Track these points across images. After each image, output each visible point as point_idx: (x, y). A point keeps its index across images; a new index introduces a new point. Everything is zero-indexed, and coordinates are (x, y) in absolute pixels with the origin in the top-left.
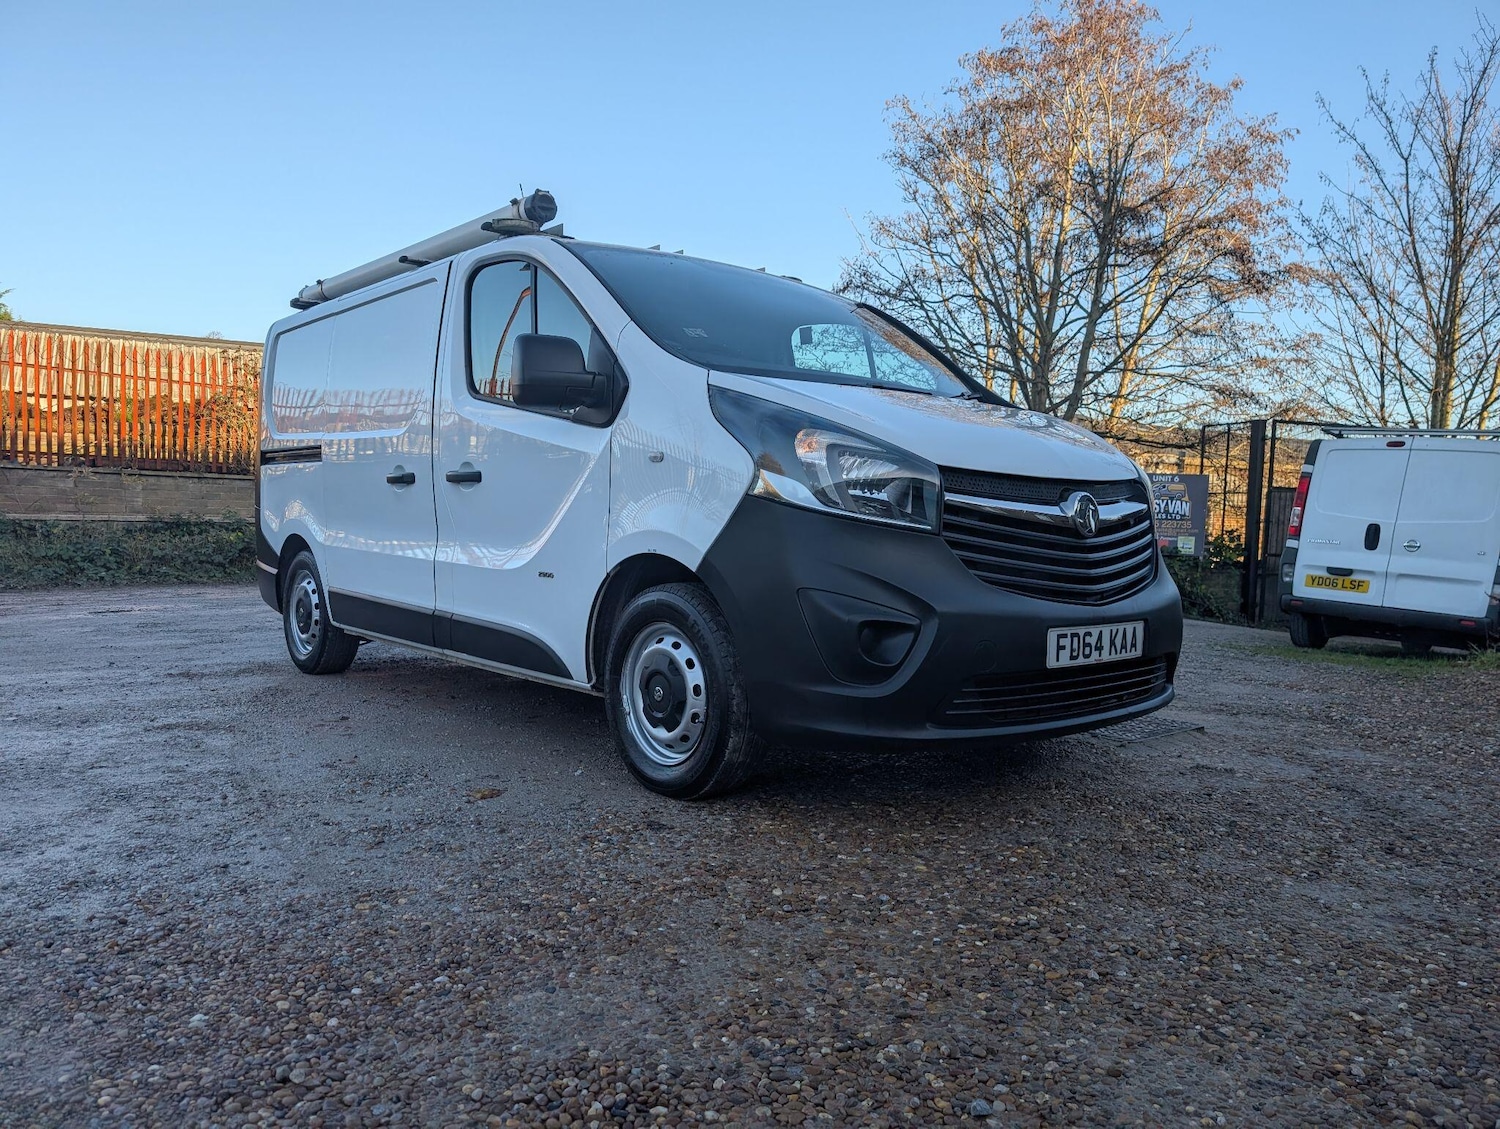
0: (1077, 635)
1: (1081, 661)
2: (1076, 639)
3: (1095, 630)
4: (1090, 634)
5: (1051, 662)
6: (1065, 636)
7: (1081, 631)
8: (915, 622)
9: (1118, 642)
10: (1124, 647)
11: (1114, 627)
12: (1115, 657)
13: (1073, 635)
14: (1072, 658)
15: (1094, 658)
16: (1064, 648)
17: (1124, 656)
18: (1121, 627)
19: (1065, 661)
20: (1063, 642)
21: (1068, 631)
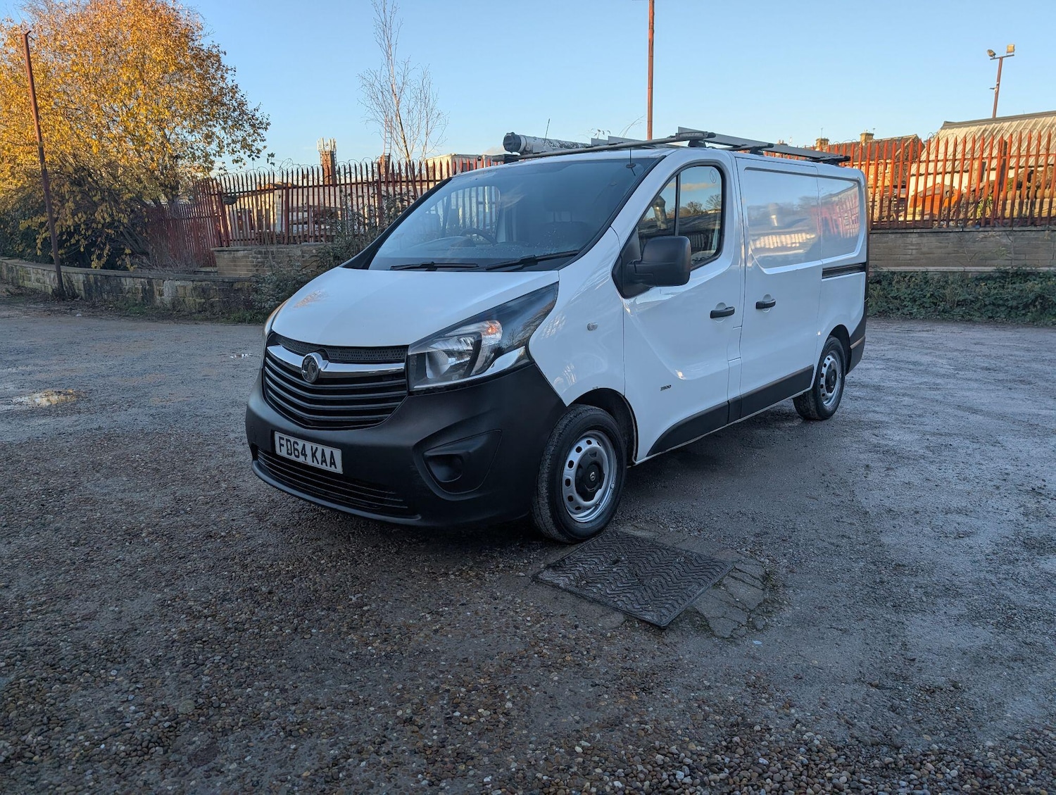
0: (290, 441)
1: (293, 457)
2: (289, 443)
3: (301, 443)
4: (295, 443)
6: (283, 439)
7: (293, 440)
9: (318, 456)
10: (324, 461)
11: (314, 446)
12: (315, 464)
13: (286, 441)
14: (288, 454)
15: (301, 459)
16: (283, 445)
17: (324, 467)
18: (320, 448)
19: (284, 453)
20: (282, 442)
21: (286, 437)
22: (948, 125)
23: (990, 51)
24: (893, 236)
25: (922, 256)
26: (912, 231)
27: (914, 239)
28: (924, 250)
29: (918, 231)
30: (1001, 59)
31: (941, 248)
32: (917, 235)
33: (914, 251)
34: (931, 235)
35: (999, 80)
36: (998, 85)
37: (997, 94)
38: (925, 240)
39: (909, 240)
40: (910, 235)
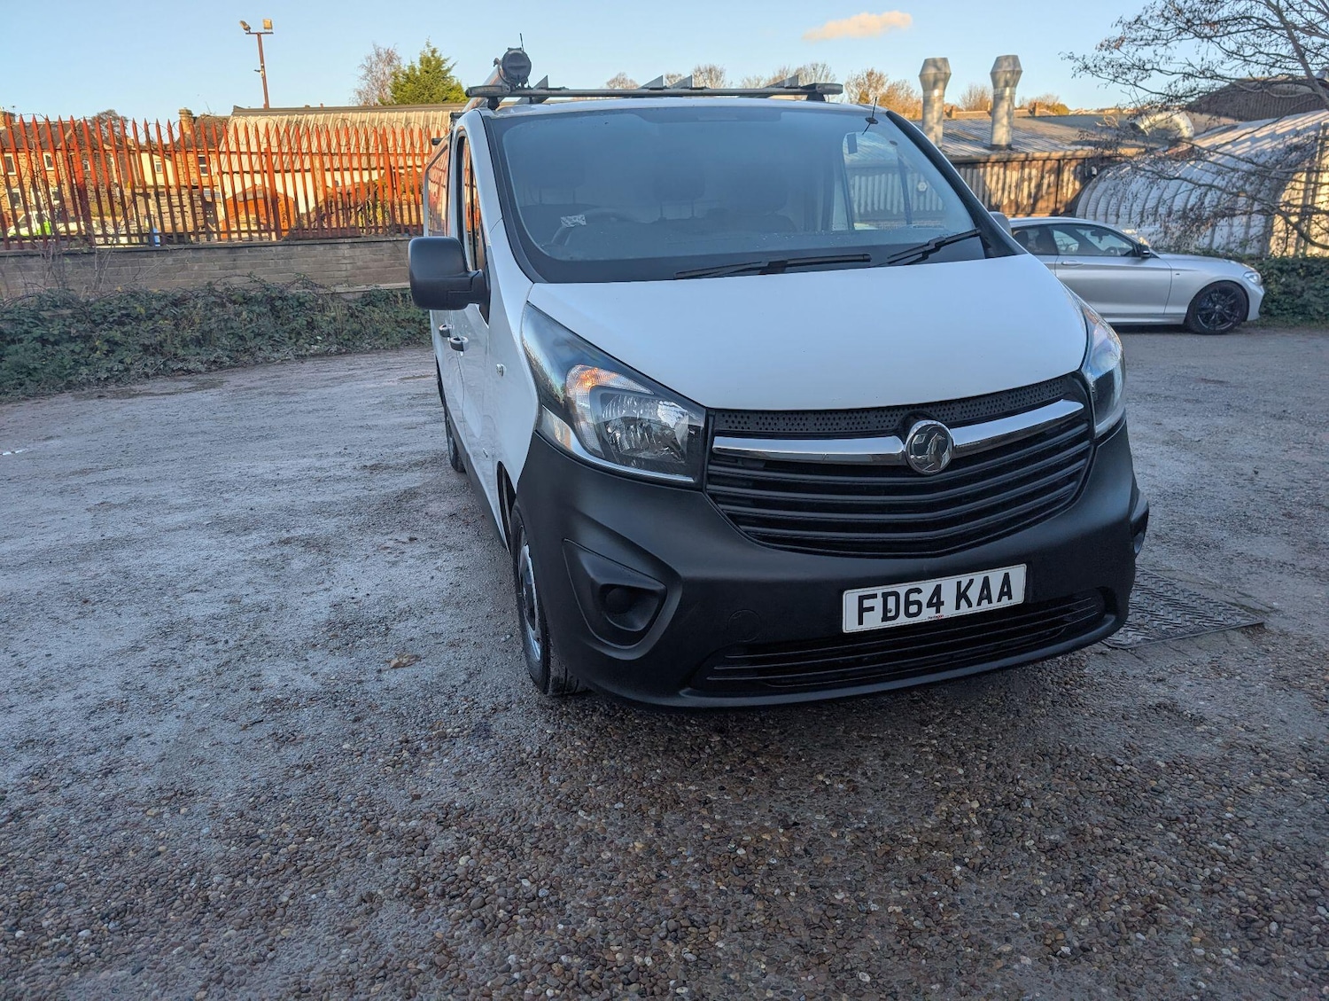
0: (896, 595)
1: (903, 620)
2: (891, 601)
3: (928, 587)
4: (919, 591)
5: (850, 624)
6: (874, 596)
7: (902, 589)
8: (658, 587)
9: (974, 594)
10: (985, 597)
11: (965, 579)
12: (965, 611)
13: (885, 596)
14: (885, 618)
15: (928, 615)
16: (872, 609)
17: (986, 608)
18: (978, 578)
19: (873, 621)
20: (867, 603)
21: (879, 590)
22: (238, 111)
23: (244, 23)
24: (321, 248)
25: (358, 272)
26: (342, 241)
27: (345, 250)
28: (360, 264)
29: (350, 240)
30: (259, 35)
31: (376, 261)
32: (348, 246)
33: (349, 267)
34: (362, 245)
35: (262, 61)
36: (263, 67)
37: (264, 78)
38: (357, 252)
39: (340, 253)
40: (340, 246)
